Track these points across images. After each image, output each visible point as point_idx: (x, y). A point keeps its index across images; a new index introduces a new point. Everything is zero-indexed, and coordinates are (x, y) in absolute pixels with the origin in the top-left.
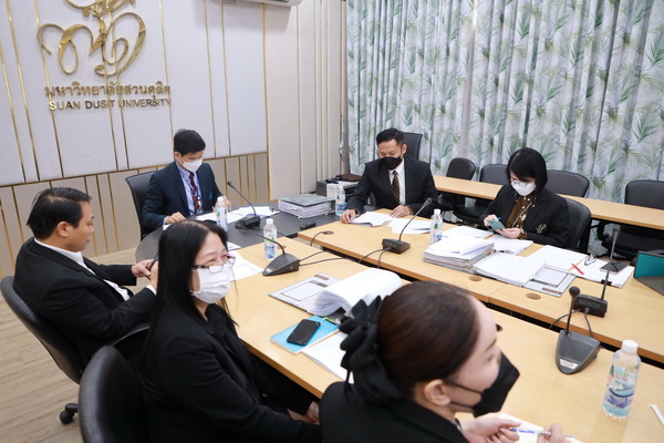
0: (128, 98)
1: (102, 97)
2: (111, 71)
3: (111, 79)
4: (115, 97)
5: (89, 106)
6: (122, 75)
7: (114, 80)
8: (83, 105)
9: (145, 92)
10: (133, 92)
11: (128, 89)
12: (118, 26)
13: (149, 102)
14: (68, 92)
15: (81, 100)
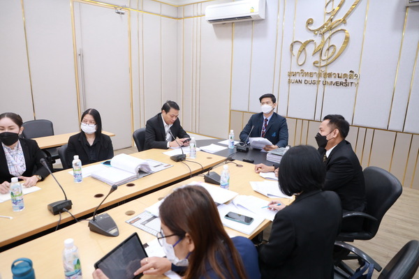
0: (328, 80)
1: (315, 78)
2: (323, 64)
3: (321, 69)
4: (322, 79)
5: (306, 83)
6: (329, 66)
7: (323, 69)
8: (303, 82)
9: (341, 77)
10: (333, 76)
11: (330, 75)
12: (332, 38)
13: (341, 84)
14: (298, 75)
15: (303, 79)
